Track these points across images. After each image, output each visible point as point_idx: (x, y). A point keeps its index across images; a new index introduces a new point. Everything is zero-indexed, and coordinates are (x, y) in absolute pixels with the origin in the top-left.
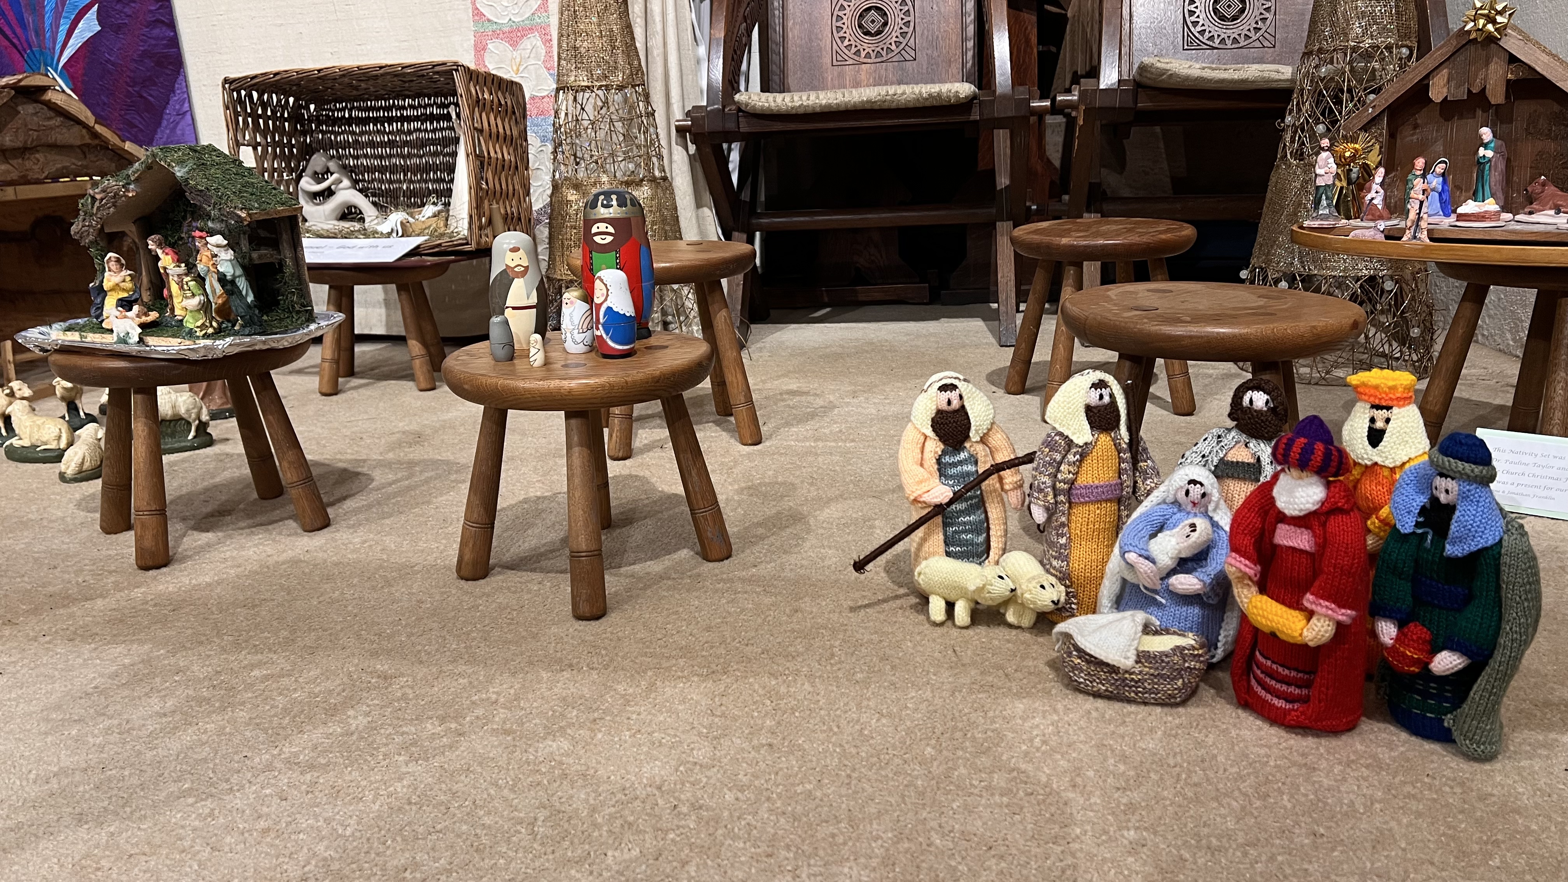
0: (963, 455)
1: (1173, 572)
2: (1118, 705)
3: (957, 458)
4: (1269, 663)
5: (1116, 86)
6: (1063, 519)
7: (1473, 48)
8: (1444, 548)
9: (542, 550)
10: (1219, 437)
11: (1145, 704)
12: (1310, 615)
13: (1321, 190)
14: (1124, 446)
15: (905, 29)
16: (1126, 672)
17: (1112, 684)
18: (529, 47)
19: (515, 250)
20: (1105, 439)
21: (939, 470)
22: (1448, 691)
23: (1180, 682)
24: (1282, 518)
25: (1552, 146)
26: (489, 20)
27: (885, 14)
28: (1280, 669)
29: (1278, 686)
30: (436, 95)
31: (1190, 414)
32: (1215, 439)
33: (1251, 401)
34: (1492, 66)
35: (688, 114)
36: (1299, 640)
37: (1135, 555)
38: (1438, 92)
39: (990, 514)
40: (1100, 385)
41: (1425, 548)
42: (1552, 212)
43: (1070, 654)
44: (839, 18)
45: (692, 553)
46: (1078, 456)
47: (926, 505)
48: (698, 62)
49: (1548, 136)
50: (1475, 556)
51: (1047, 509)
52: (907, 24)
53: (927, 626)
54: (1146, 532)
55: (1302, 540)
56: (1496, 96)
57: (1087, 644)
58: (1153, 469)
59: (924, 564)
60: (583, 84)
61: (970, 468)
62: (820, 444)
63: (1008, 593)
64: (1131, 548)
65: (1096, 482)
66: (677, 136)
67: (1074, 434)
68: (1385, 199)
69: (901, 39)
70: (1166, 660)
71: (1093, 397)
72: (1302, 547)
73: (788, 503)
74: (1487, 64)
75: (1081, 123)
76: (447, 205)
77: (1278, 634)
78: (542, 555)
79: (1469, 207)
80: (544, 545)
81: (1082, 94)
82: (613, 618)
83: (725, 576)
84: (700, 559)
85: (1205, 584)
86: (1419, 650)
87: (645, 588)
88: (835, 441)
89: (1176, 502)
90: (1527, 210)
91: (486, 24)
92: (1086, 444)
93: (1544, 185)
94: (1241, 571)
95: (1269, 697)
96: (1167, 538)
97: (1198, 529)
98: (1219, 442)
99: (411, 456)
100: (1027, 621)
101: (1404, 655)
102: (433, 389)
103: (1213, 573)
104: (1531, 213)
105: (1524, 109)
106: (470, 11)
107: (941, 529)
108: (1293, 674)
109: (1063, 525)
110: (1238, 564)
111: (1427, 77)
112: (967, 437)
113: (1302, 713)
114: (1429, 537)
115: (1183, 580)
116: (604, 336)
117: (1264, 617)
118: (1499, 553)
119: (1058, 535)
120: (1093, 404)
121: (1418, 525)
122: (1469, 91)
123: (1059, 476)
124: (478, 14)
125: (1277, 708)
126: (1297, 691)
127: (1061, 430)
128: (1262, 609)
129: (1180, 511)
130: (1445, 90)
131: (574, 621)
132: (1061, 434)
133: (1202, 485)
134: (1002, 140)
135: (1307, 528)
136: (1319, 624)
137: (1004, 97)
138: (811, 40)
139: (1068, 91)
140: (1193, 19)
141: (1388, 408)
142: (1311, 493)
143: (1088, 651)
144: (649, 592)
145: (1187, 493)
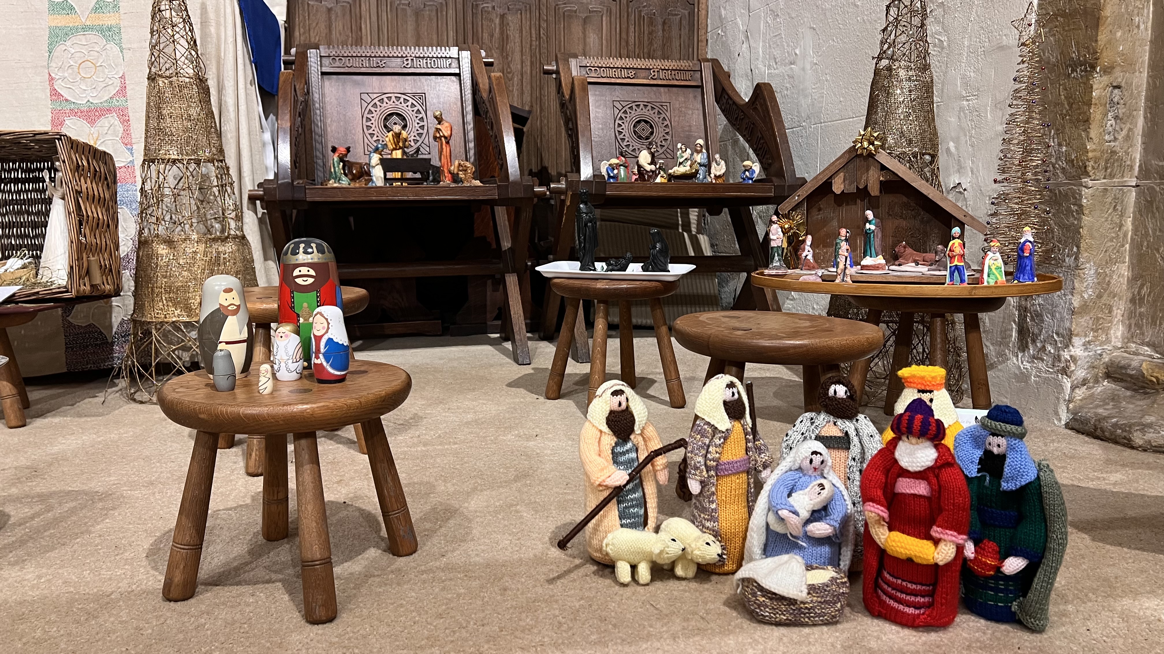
0: (629, 445)
1: (808, 522)
2: (796, 630)
3: (626, 448)
4: (899, 581)
5: (592, 179)
6: (713, 489)
7: (858, 160)
8: (1000, 485)
9: (235, 564)
10: (812, 419)
11: (814, 625)
12: (936, 542)
13: (775, 250)
14: (749, 430)
15: (421, 131)
16: (802, 602)
17: (791, 614)
18: (107, 125)
19: (228, 291)
20: (737, 425)
21: (613, 458)
22: (1011, 586)
23: (839, 605)
24: (905, 473)
25: (904, 223)
26: (67, 100)
27: (405, 119)
28: (909, 585)
29: (908, 598)
30: (21, 161)
31: (683, 407)
32: (809, 421)
33: (835, 392)
34: (871, 172)
35: (260, 185)
36: (932, 562)
37: (787, 512)
38: (838, 187)
39: (646, 491)
40: (731, 385)
41: (984, 486)
42: (913, 264)
43: (754, 595)
44: (368, 119)
45: (380, 551)
46: (722, 440)
47: (607, 487)
48: (264, 145)
49: (901, 217)
50: (1023, 489)
51: (702, 482)
52: (422, 127)
53: (617, 587)
54: (785, 494)
55: (921, 488)
56: (874, 190)
57: (771, 585)
58: (765, 445)
59: (610, 536)
60: (173, 157)
61: (633, 455)
62: (430, 448)
63: (680, 552)
64: (783, 506)
65: (735, 459)
66: (248, 203)
67: (718, 423)
68: (814, 256)
69: (418, 138)
70: (828, 589)
71: (727, 395)
72: (921, 493)
73: (434, 499)
74: (868, 170)
75: (568, 204)
76: (38, 257)
77: (915, 559)
78: (237, 569)
79: (867, 261)
80: (235, 559)
81: (569, 184)
82: (344, 618)
83: (423, 568)
84: (391, 556)
85: (835, 528)
86: (995, 559)
87: (357, 587)
88: (440, 444)
89: (800, 469)
90: (897, 263)
91: (64, 104)
92: (727, 430)
93: (905, 247)
94: (879, 515)
95: (901, 607)
96: (801, 496)
97: (826, 487)
98: (812, 423)
99: (38, 490)
100: (691, 572)
101: (985, 563)
102: (24, 425)
103: (839, 519)
104: (900, 265)
105: (888, 199)
106: (48, 91)
107: (616, 506)
108: (919, 587)
109: (713, 494)
110: (876, 510)
111: (831, 177)
112: (632, 431)
113: (928, 616)
114: (988, 478)
115: (819, 527)
116: (325, 364)
117: (902, 547)
118: (1040, 485)
119: (709, 502)
120: (728, 400)
121: (979, 471)
122: (857, 187)
123: (709, 456)
124: (55, 94)
125: (909, 615)
126: (922, 600)
127: (708, 420)
128: (899, 541)
129: (804, 475)
130: (842, 186)
131: (309, 627)
132: (708, 423)
133: (821, 454)
134: (501, 213)
135: (923, 479)
136: (947, 549)
137: (515, 183)
138: (346, 134)
139: (559, 181)
140: (621, 136)
141: (931, 392)
142: (928, 454)
143: (773, 590)
144: (364, 590)
145: (811, 461)
